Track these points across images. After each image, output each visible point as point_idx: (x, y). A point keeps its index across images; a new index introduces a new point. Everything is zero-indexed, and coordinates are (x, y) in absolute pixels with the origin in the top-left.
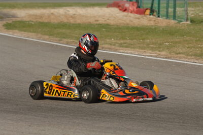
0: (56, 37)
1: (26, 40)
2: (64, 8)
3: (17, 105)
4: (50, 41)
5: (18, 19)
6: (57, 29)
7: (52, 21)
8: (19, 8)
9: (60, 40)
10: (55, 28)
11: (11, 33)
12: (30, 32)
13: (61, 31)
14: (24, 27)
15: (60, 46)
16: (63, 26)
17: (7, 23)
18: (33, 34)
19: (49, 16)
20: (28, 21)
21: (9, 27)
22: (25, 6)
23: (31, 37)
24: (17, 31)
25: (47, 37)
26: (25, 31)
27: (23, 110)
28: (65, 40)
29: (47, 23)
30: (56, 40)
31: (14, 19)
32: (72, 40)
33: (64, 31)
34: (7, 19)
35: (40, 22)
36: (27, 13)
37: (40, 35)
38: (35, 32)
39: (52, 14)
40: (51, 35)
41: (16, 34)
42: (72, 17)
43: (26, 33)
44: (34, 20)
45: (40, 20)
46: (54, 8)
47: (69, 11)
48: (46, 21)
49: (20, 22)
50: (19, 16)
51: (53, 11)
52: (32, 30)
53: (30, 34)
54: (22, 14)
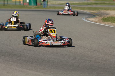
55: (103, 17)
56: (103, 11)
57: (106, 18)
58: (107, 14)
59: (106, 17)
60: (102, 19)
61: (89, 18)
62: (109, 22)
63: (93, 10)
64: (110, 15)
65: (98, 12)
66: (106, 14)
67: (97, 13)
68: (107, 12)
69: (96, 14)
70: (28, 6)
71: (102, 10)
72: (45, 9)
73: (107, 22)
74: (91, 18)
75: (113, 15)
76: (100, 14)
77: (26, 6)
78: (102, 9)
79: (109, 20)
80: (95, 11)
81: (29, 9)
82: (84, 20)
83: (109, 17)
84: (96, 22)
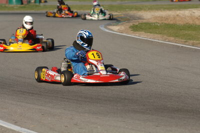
0: (182, 38)
1: (153, 41)
2: (190, 9)
3: (144, 105)
4: (176, 43)
5: (144, 21)
6: (183, 31)
7: (178, 23)
8: (145, 10)
9: (185, 42)
10: (181, 30)
11: (137, 35)
12: (156, 33)
13: (186, 32)
14: (150, 29)
15: (185, 47)
16: (189, 27)
17: (133, 25)
18: (159, 35)
19: (175, 18)
20: (154, 23)
21: (135, 28)
22: (151, 9)
23: (157, 38)
24: (143, 32)
25: (172, 38)
26: (151, 33)
27: (150, 111)
28: (191, 42)
29: (172, 25)
30: (182, 42)
31: (140, 21)
32: (197, 42)
33: (189, 32)
34: (134, 20)
35: (165, 24)
36: (153, 15)
37: (165, 37)
38: (160, 34)
39: (178, 15)
40: (177, 37)
41: (142, 36)
42: (197, 18)
43: (152, 34)
44: (160, 22)
45: (166, 22)
46: (180, 10)
47: (194, 13)
48: (172, 23)
49: (147, 24)
50: (145, 18)
51: (178, 12)
52: (158, 32)
53: (156, 35)
54: (148, 16)
55: (131, 24)
56: (132, 13)
57: (137, 26)
58: (139, 18)
59: (137, 24)
60: (130, 27)
61: (111, 25)
62: (142, 31)
63: (116, 11)
64: (144, 19)
65: (124, 14)
66: (137, 17)
67: (123, 16)
68: (139, 14)
69: (121, 18)
70: (7, 5)
71: (131, 10)
72: (36, 12)
73: (138, 32)
74: (114, 25)
75: (148, 19)
76: (128, 17)
77: (3, 6)
78: (131, 8)
79: (141, 28)
80: (120, 13)
81: (11, 12)
82: (102, 28)
83: (142, 23)
84: (122, 33)
